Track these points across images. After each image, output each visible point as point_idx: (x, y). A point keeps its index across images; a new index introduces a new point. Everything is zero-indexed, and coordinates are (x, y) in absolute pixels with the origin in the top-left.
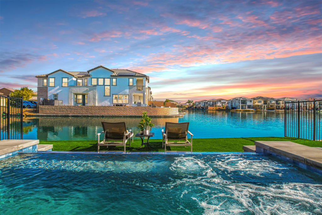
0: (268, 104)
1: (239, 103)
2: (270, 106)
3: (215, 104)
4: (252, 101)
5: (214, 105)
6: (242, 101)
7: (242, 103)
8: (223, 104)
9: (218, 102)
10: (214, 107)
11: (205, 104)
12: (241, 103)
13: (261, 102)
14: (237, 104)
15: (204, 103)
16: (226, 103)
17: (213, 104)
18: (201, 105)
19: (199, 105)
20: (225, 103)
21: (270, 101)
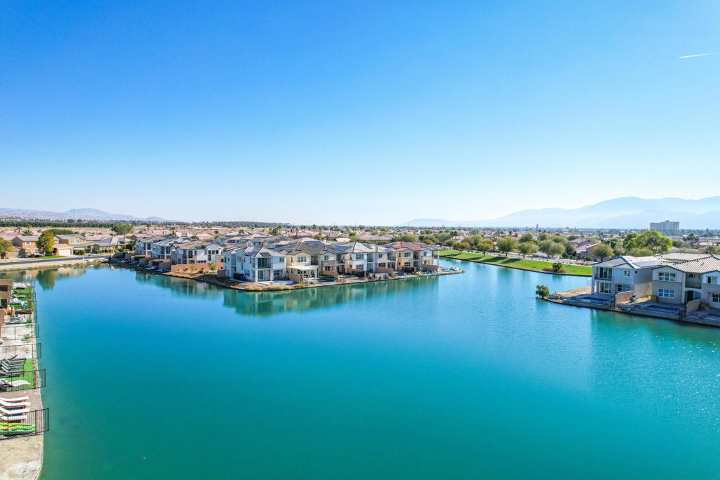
0: (320, 263)
1: (254, 266)
2: (324, 269)
3: (191, 257)
4: (285, 259)
5: (188, 259)
6: (259, 259)
7: (259, 266)
8: (212, 256)
9: (198, 251)
10: (188, 265)
11: (163, 252)
12: (257, 266)
13: (306, 261)
14: (248, 266)
15: (160, 250)
16: (220, 252)
17: (185, 257)
18: (151, 250)
19: (147, 251)
20: (217, 252)
21: (325, 257)
